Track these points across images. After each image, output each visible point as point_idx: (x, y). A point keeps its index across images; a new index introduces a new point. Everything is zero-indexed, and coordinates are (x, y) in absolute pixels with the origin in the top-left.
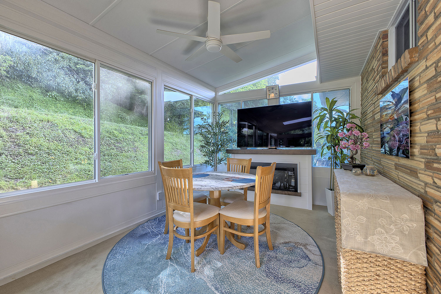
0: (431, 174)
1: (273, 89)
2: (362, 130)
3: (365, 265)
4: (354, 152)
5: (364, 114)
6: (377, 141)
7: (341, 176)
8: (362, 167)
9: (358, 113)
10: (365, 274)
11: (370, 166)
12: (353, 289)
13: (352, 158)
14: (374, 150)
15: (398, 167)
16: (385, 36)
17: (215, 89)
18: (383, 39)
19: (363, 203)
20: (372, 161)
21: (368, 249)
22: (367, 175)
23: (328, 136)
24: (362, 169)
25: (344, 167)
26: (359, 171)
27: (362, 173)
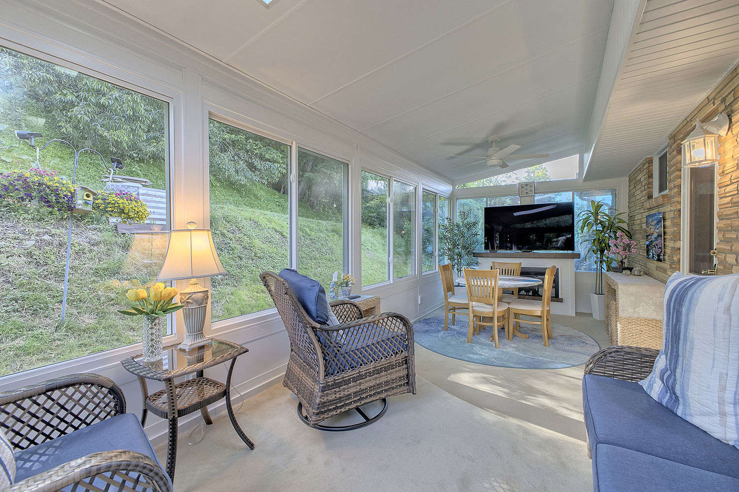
0: (671, 271)
1: (527, 185)
2: (630, 237)
3: (634, 326)
4: (624, 257)
5: (631, 218)
6: (644, 247)
7: (613, 276)
8: (631, 269)
9: (625, 217)
10: (634, 332)
11: (638, 268)
12: (626, 342)
13: (622, 262)
14: (641, 255)
15: (657, 268)
16: (650, 161)
17: (453, 183)
18: (649, 164)
19: (633, 289)
20: (639, 264)
21: (636, 316)
22: (635, 275)
23: (595, 240)
24: (631, 272)
25: (615, 270)
26: (628, 272)
27: (631, 274)
